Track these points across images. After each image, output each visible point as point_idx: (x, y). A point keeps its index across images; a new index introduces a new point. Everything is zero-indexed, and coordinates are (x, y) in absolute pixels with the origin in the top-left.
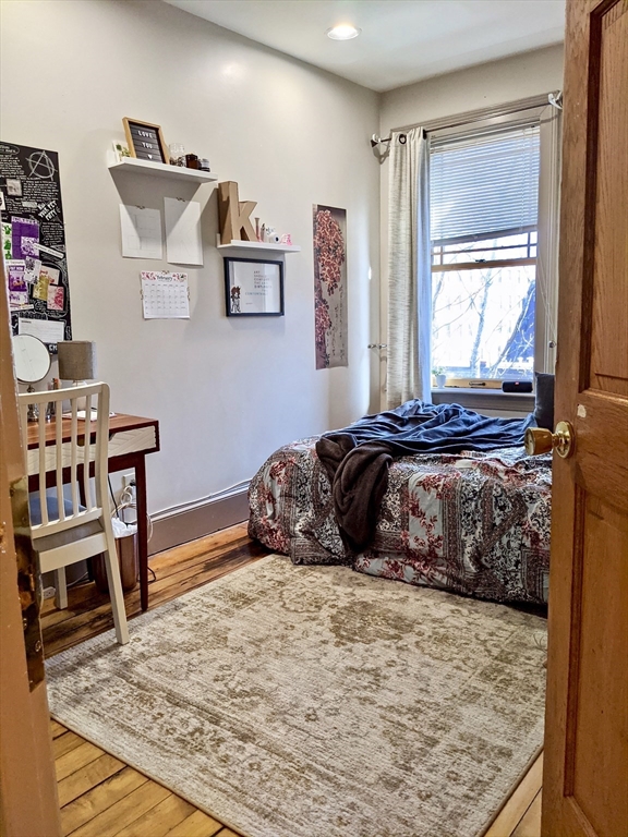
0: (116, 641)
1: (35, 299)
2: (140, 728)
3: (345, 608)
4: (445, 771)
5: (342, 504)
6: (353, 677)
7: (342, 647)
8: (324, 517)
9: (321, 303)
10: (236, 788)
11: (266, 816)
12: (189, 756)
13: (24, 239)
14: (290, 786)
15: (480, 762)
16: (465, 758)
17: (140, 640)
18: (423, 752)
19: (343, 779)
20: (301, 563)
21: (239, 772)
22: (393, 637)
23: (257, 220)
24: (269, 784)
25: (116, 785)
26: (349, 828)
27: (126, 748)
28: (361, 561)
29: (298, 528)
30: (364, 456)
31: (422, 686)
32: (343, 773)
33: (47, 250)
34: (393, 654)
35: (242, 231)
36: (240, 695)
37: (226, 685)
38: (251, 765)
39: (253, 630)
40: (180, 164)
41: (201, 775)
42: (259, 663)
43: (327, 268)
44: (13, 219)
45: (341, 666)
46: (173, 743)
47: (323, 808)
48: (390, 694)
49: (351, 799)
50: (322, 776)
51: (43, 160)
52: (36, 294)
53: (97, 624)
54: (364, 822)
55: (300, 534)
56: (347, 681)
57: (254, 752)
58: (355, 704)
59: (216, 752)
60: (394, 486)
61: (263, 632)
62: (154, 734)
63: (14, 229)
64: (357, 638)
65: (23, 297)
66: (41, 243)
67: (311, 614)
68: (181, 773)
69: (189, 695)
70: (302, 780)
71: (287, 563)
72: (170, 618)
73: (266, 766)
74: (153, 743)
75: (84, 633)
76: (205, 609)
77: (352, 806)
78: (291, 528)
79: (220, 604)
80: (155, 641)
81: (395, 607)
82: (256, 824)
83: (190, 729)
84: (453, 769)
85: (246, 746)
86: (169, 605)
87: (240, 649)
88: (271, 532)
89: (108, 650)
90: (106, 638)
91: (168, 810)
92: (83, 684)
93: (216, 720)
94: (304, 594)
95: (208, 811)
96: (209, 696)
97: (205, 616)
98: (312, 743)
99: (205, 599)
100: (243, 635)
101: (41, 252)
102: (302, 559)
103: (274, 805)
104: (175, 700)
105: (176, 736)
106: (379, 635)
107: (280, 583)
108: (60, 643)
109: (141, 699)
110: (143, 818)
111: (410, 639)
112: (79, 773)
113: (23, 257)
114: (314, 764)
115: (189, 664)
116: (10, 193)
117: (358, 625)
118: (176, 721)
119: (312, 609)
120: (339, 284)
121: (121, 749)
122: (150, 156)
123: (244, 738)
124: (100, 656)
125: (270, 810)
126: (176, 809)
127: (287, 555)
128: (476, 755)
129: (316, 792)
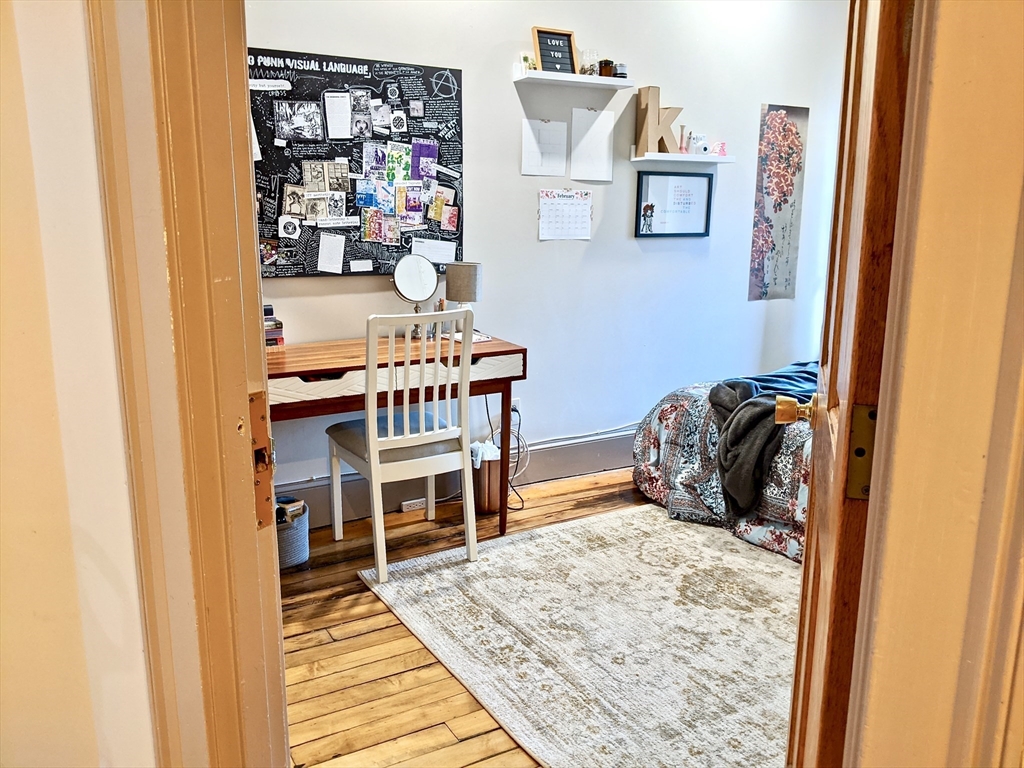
0: (466, 557)
1: (430, 220)
2: (459, 634)
3: (704, 571)
4: (729, 737)
5: (726, 460)
6: (678, 636)
7: (682, 606)
8: (712, 472)
9: (762, 222)
10: (523, 700)
11: (539, 729)
12: (493, 665)
13: (423, 160)
14: (571, 711)
15: (771, 739)
16: (757, 732)
17: (488, 560)
18: (716, 716)
19: (623, 718)
20: (677, 518)
21: (530, 689)
22: (742, 608)
23: (682, 127)
24: (553, 704)
25: (424, 674)
26: (608, 757)
27: (442, 648)
28: (742, 525)
29: (679, 479)
30: (758, 409)
31: (749, 659)
32: (626, 714)
33: (444, 170)
34: (732, 624)
35: (661, 142)
36: (559, 627)
37: (550, 616)
38: (543, 686)
39: (597, 573)
40: (592, 72)
41: (496, 683)
42: (590, 603)
43: (775, 180)
44: (414, 140)
45: (672, 623)
46: (483, 652)
47: (593, 736)
48: (710, 659)
49: (621, 735)
50: (604, 710)
51: (447, 78)
52: (431, 214)
53: (455, 539)
54: (624, 756)
55: (681, 487)
56: (669, 638)
57: (552, 676)
58: (668, 660)
59: (517, 668)
60: (788, 447)
61: (607, 576)
62: (470, 642)
63: (414, 151)
64: (702, 601)
65: (418, 217)
66: (439, 163)
67: (664, 570)
68: (480, 678)
69: (513, 617)
70: (585, 709)
71: (662, 515)
72: (523, 546)
73: (557, 690)
74: (466, 648)
75: (441, 546)
76: (558, 544)
77: (620, 741)
78: (672, 478)
79: (575, 543)
80: (501, 563)
81: (761, 580)
82: (527, 732)
83: (503, 645)
84: (739, 738)
85: (546, 669)
86: (525, 534)
87: (577, 588)
88: (652, 480)
89: (457, 564)
90: (458, 553)
91: (458, 703)
92: (425, 588)
93: (528, 643)
94: (666, 549)
95: (491, 712)
96: (531, 622)
97: (556, 550)
98: (609, 681)
99: (562, 535)
100: (585, 575)
101: (438, 172)
102: (678, 514)
103: (550, 722)
104: (498, 618)
105: (488, 647)
106: (727, 603)
107: (646, 534)
108: (419, 550)
109: (470, 611)
110: (436, 703)
111: (760, 613)
112: (398, 658)
113: (420, 177)
114: (602, 699)
115: (524, 590)
116: (412, 114)
117: (710, 589)
118: (493, 636)
119: (668, 565)
120: (790, 199)
121: (437, 647)
122: (558, 66)
123: (547, 663)
124: (448, 568)
125: (544, 725)
126: (465, 704)
127: (664, 507)
128: (769, 732)
129: (592, 722)
